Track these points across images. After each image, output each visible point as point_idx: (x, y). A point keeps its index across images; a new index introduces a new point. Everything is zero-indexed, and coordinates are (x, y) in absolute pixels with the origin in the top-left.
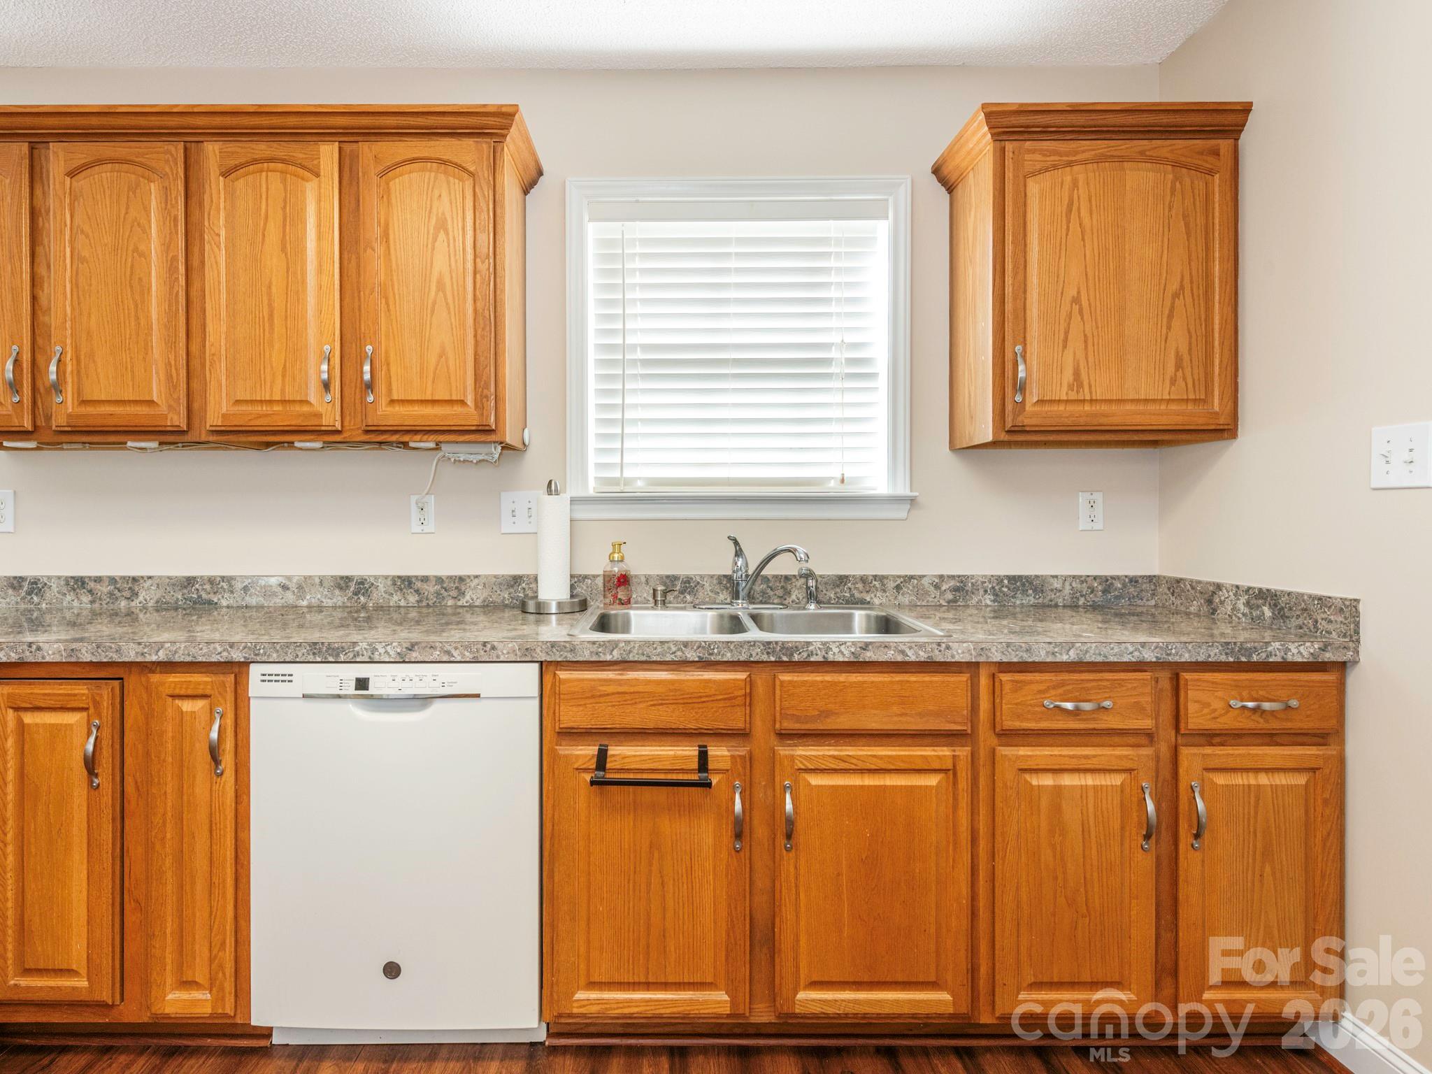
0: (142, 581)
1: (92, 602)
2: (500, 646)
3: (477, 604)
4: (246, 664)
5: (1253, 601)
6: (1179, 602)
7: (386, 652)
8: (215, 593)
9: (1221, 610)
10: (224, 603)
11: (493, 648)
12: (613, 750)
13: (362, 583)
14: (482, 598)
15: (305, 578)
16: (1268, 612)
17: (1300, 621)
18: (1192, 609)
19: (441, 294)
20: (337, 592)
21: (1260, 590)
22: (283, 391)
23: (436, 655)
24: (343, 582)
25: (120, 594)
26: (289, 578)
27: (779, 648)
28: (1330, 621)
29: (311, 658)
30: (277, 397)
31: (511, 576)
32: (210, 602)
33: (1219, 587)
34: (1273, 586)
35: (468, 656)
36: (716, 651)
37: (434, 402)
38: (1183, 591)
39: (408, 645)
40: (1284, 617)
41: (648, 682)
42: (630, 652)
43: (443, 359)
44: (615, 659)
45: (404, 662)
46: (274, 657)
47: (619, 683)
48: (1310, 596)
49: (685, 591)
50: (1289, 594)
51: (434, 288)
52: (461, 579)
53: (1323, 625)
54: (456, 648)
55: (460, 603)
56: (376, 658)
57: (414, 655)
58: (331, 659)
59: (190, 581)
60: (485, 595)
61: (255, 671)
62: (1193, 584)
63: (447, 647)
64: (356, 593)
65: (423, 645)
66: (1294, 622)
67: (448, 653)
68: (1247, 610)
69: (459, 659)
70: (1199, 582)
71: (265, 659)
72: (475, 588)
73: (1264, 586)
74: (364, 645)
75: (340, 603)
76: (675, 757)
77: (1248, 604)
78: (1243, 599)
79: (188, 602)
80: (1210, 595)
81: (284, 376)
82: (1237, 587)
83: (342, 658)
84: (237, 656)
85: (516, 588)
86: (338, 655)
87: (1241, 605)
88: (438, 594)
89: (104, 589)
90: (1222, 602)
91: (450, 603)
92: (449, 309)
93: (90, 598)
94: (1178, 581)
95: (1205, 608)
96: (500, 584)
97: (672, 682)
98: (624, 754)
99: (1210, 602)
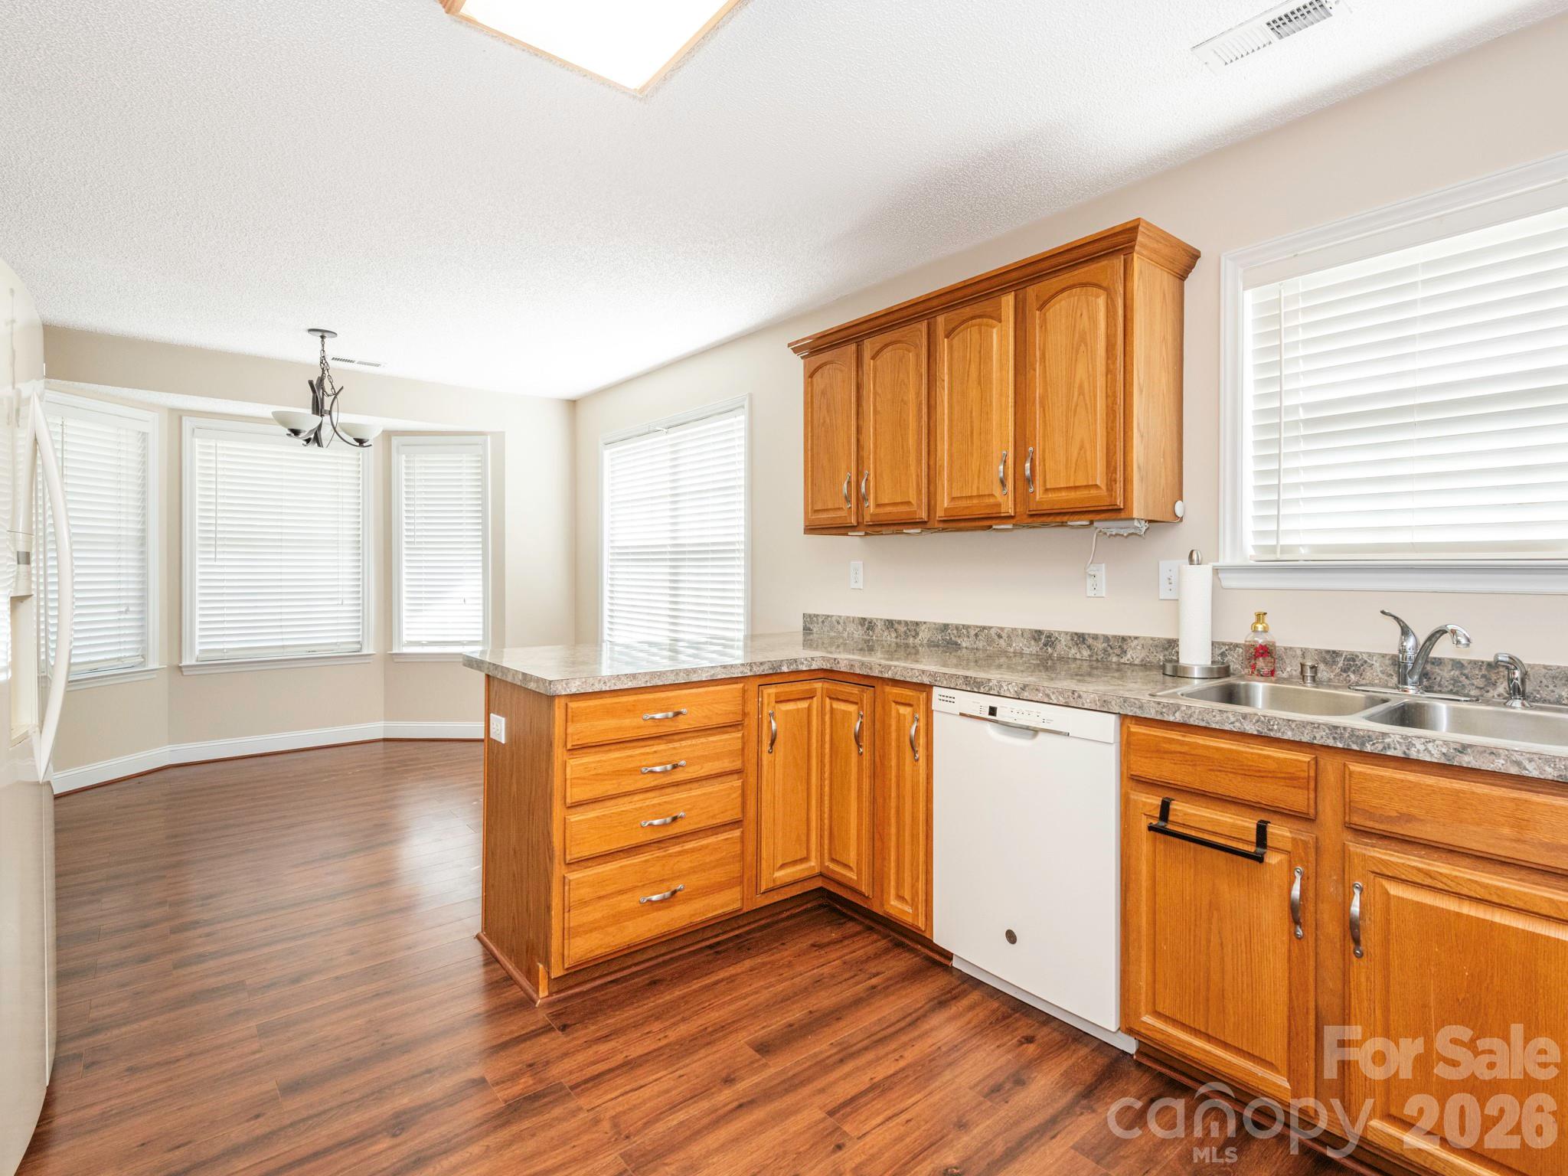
1: (896, 637)
2: (1084, 695)
3: (1136, 663)
4: (931, 686)
7: (1008, 689)
10: (964, 645)
11: (1080, 697)
12: (1175, 806)
13: (1049, 637)
14: (1141, 657)
15: (1012, 629)
19: (1081, 397)
20: (1033, 642)
22: (978, 488)
23: (1040, 696)
24: (1037, 635)
26: (1002, 629)
27: (1347, 735)
29: (964, 687)
30: (975, 494)
31: (1165, 639)
32: (956, 643)
35: (1062, 701)
36: (1275, 727)
37: (1076, 488)
39: (1021, 686)
41: (1208, 747)
42: (1191, 716)
43: (1082, 452)
44: (1177, 720)
45: (1019, 699)
46: (945, 684)
47: (1182, 743)
49: (1349, 669)
51: (1076, 394)
52: (1124, 639)
54: (1053, 693)
55: (1122, 661)
56: (1002, 694)
57: (1026, 695)
58: (976, 690)
59: (946, 627)
60: (1143, 655)
61: (936, 691)
63: (1048, 692)
64: (1045, 645)
65: (1032, 687)
67: (1048, 696)
69: (1055, 702)
71: (940, 684)
72: (1135, 648)
74: (995, 682)
75: (1034, 652)
76: (1233, 826)
81: (979, 477)
83: (982, 690)
84: (926, 680)
85: (1170, 650)
86: (979, 688)
88: (1105, 650)
91: (1115, 659)
92: (1087, 408)
96: (1157, 646)
97: (1230, 751)
98: (1186, 812)
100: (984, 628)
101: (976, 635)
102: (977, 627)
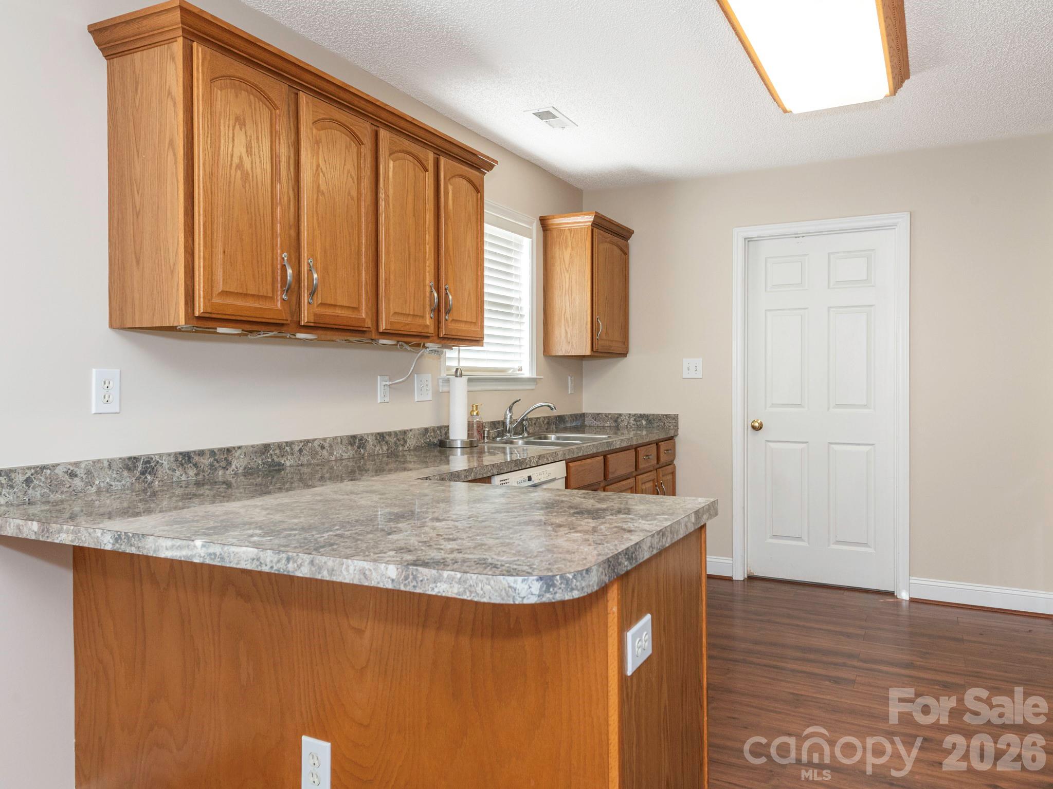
0: (234, 452)
1: (196, 475)
5: (638, 419)
6: (599, 423)
7: (534, 461)
8: (282, 456)
9: (622, 425)
10: (288, 463)
13: (361, 440)
16: (644, 422)
17: (658, 424)
18: (607, 425)
21: (640, 414)
23: (545, 460)
25: (218, 465)
26: (324, 440)
28: (670, 423)
29: (514, 469)
32: (279, 464)
33: (620, 415)
34: (646, 413)
38: (601, 418)
40: (651, 423)
45: (538, 466)
48: (662, 415)
50: (653, 415)
52: (404, 432)
53: (667, 424)
57: (540, 462)
58: (520, 468)
59: (266, 447)
62: (606, 415)
64: (359, 447)
66: (656, 425)
67: (548, 459)
68: (634, 423)
70: (610, 414)
73: (642, 413)
75: (351, 456)
77: (635, 420)
78: (632, 419)
79: (266, 466)
80: (617, 418)
82: (630, 414)
86: (522, 465)
87: (632, 421)
89: (205, 461)
90: (622, 421)
93: (195, 471)
94: (598, 414)
95: (614, 424)
99: (616, 421)
100: (308, 441)
101: (300, 451)
102: (301, 441)
